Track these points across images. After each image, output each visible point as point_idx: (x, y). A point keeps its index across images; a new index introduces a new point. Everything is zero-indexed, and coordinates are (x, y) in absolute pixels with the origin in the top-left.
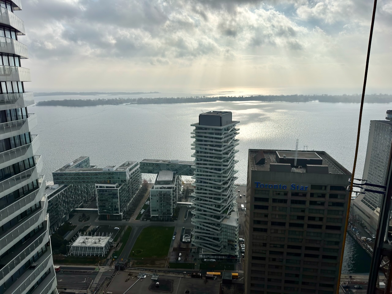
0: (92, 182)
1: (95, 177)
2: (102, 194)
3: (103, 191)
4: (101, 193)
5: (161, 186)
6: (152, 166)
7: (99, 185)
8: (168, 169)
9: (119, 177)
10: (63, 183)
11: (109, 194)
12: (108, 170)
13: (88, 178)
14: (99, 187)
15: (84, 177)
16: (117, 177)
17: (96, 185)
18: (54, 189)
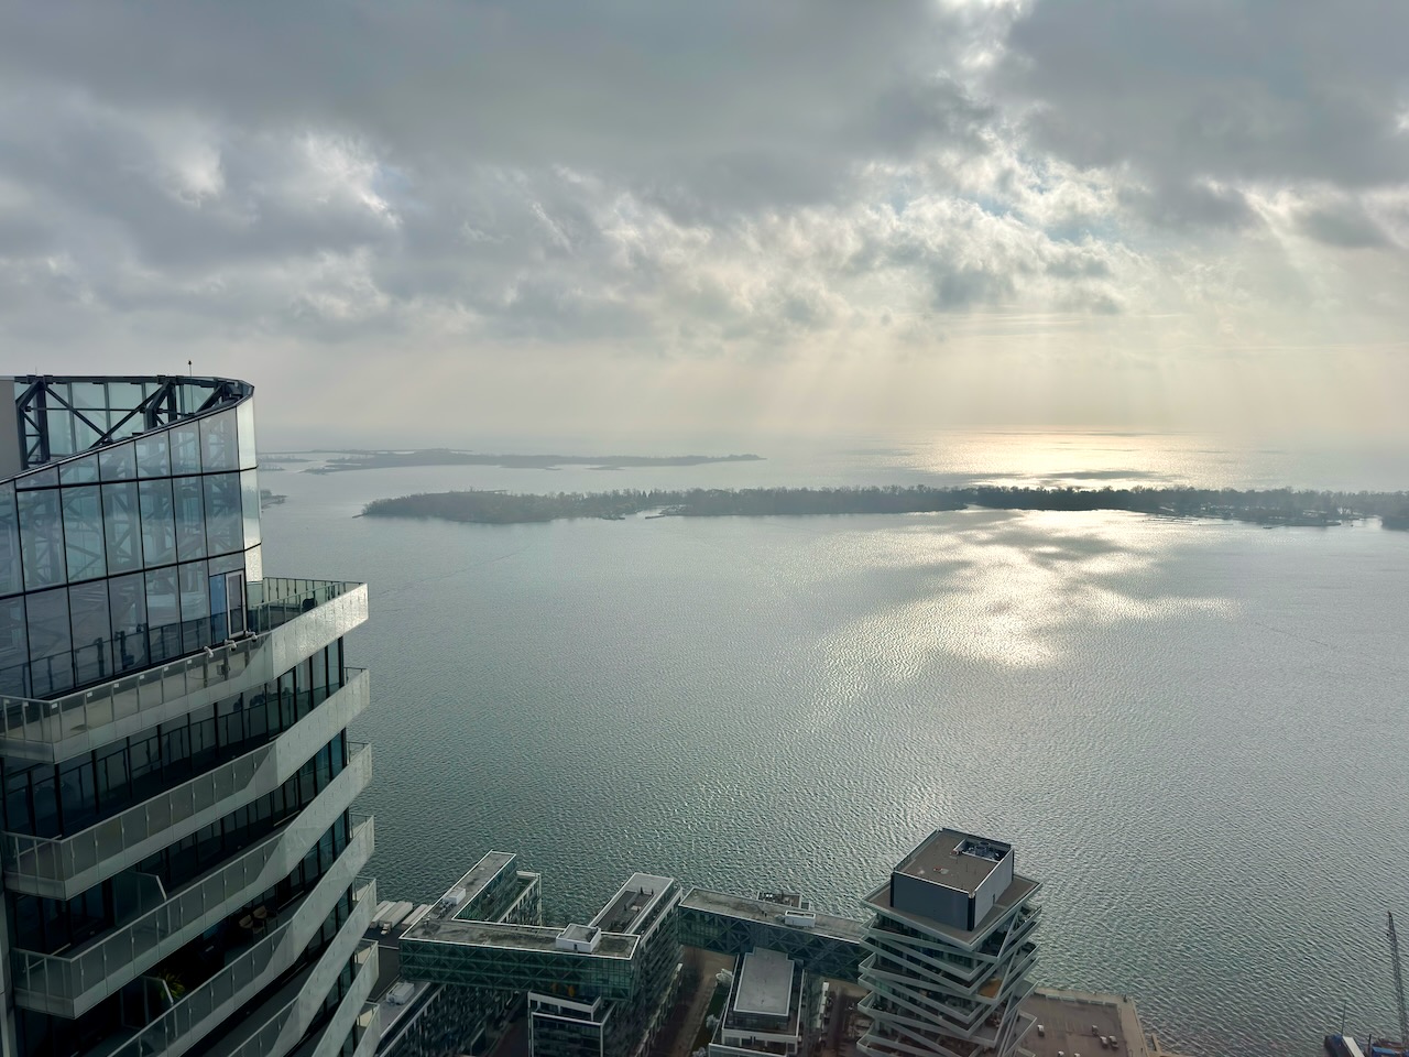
0: (520, 984)
1: (529, 968)
2: (547, 1036)
3: (552, 1024)
4: (546, 1030)
5: (747, 1035)
6: (720, 924)
7: (541, 999)
8: (777, 948)
9: (606, 977)
10: (427, 975)
11: (572, 1040)
12: (572, 948)
13: (506, 970)
14: (539, 1004)
15: (495, 962)
16: (600, 977)
17: (532, 996)
18: (398, 1004)
